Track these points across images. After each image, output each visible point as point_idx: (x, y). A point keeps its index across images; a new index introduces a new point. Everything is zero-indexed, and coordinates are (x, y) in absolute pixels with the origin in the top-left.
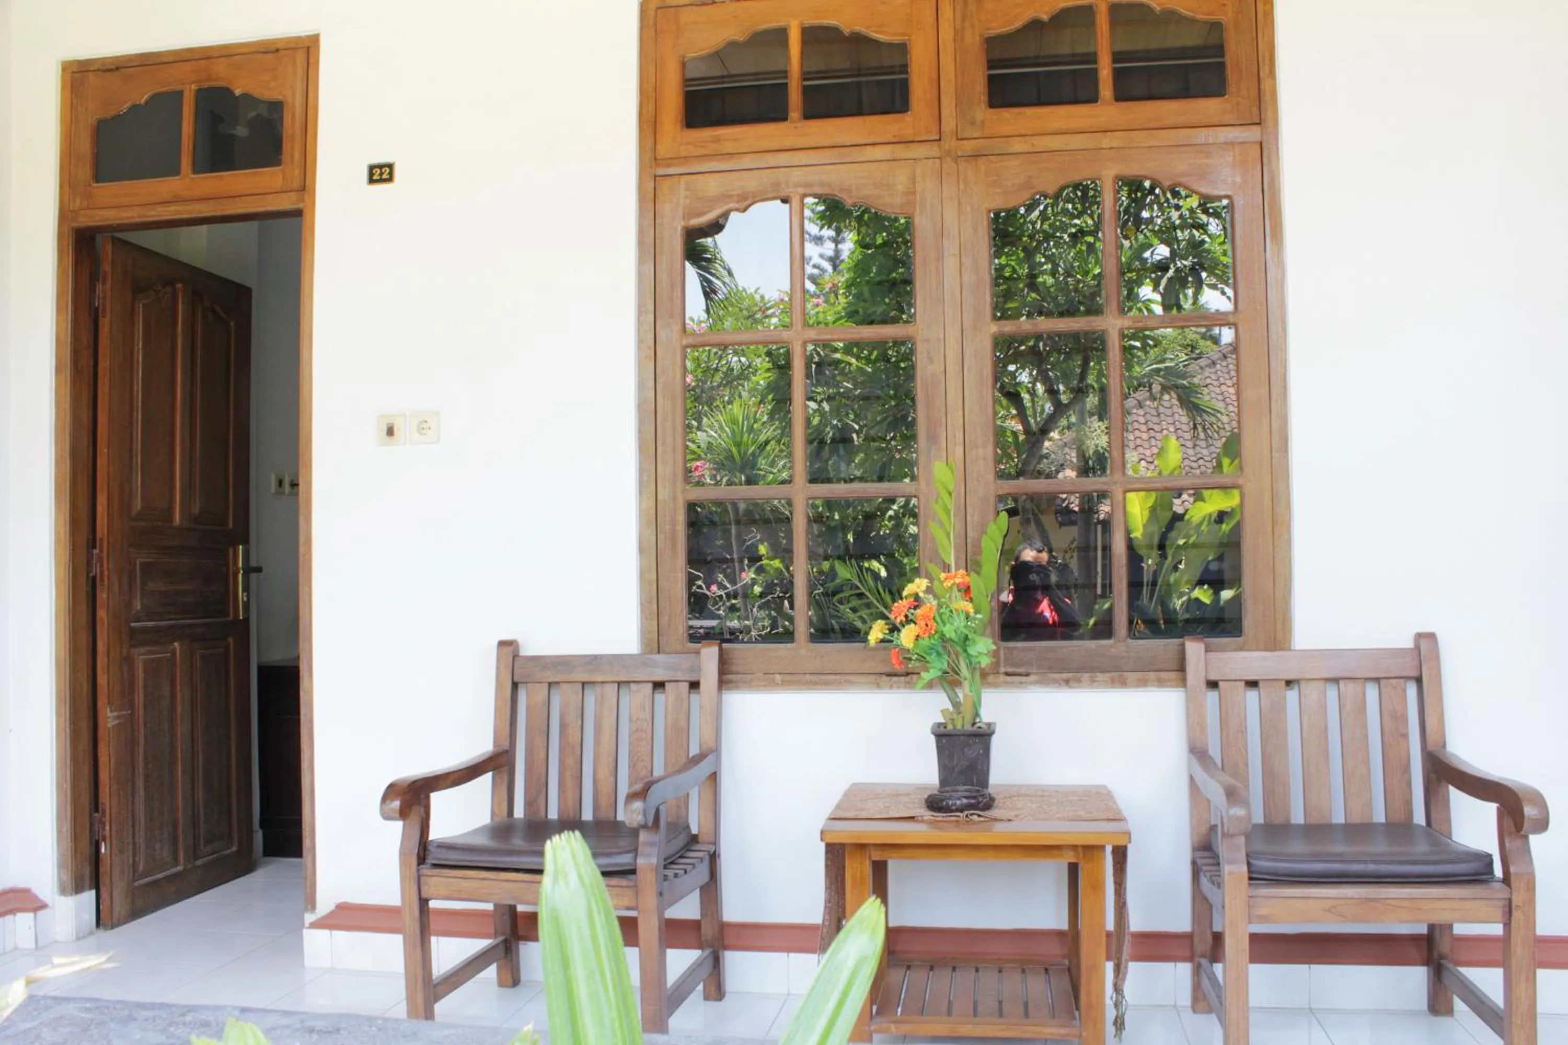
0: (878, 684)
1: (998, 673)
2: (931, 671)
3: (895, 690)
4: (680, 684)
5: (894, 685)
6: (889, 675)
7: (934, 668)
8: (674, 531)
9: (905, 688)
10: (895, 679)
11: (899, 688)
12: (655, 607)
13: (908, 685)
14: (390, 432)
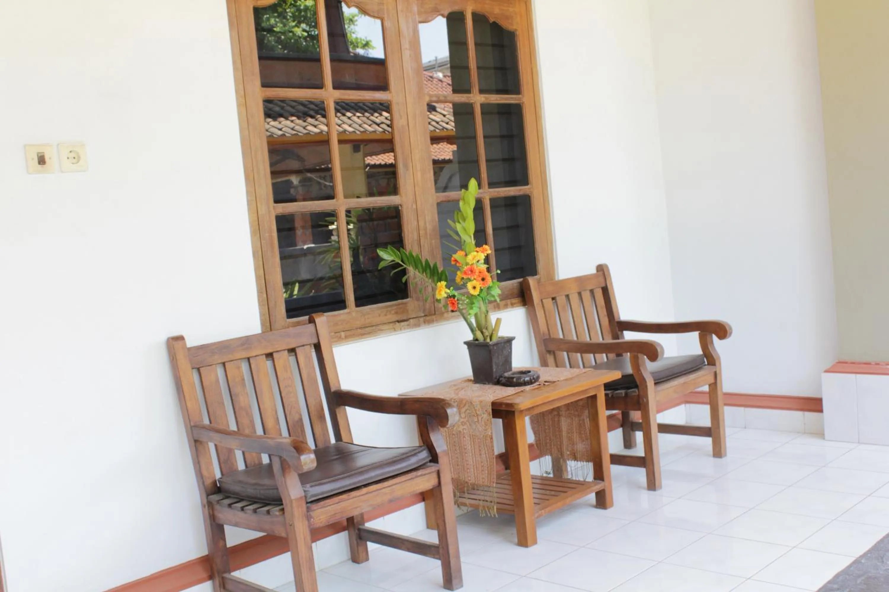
0: (394, 328)
1: (448, 311)
2: (474, 308)
3: (403, 331)
4: (305, 347)
5: (403, 328)
6: (398, 321)
7: (475, 307)
8: (271, 237)
9: (408, 329)
10: (402, 324)
11: (405, 329)
12: (265, 295)
13: (409, 327)
14: (42, 161)
